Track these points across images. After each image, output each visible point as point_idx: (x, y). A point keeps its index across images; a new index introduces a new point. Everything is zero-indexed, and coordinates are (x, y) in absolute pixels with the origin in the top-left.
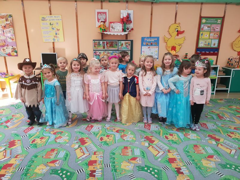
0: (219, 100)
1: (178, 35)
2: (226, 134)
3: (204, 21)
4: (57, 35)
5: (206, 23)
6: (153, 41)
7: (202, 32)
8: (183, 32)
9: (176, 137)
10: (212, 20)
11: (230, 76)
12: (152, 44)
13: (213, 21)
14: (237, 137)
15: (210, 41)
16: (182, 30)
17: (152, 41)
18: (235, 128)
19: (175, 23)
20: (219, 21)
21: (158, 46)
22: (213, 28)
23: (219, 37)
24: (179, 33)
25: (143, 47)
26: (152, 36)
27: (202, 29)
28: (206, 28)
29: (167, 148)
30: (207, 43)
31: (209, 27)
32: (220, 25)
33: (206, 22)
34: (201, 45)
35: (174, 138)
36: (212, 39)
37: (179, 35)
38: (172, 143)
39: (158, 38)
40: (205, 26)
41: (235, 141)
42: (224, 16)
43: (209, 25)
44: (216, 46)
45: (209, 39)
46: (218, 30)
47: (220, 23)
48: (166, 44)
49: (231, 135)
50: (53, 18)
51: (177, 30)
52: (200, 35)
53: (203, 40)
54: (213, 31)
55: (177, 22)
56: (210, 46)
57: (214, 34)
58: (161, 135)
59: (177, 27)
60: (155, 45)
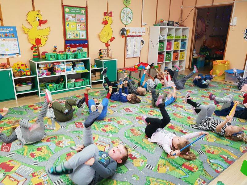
0: (95, 93)
1: (40, 25)
2: (101, 129)
3: (67, 10)
5: (69, 13)
6: (8, 31)
7: (68, 23)
8: (46, 21)
9: (46, 150)
11: (102, 68)
12: (6, 36)
13: (77, 11)
14: (111, 130)
15: (78, 32)
16: (44, 19)
17: (6, 31)
18: (109, 120)
19: (34, 10)
20: (83, 11)
21: (16, 39)
22: (78, 18)
23: (86, 28)
24: (41, 22)
26: (5, 25)
27: (67, 19)
28: (71, 18)
29: (32, 170)
30: (75, 35)
31: (74, 17)
32: (84, 16)
33: (69, 11)
34: (70, 36)
35: (43, 152)
36: (79, 30)
37: (42, 25)
38: (40, 160)
39: (14, 28)
40: (69, 16)
41: (109, 135)
42: (87, 6)
43: (74, 15)
44: (85, 37)
45: (76, 30)
46: (84, 20)
47: (84, 13)
48: (27, 35)
49: (106, 129)
51: (38, 18)
52: (66, 25)
53: (71, 31)
54: (79, 21)
55: (36, 9)
56: (78, 38)
57: (81, 25)
58: (25, 154)
59: (38, 16)
60: (12, 37)
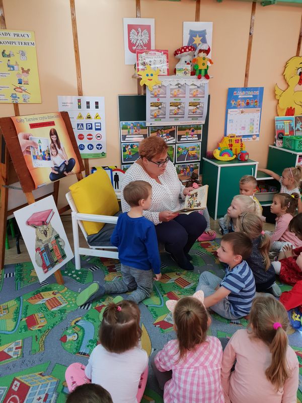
1: (300, 83)
4: (24, 86)
6: (251, 96)
12: (248, 104)
17: (249, 96)
21: (260, 109)
25: (229, 111)
26: (249, 86)
39: (262, 89)
48: (276, 102)
50: (11, 38)
51: (299, 71)
59: (301, 65)
60: (254, 107)
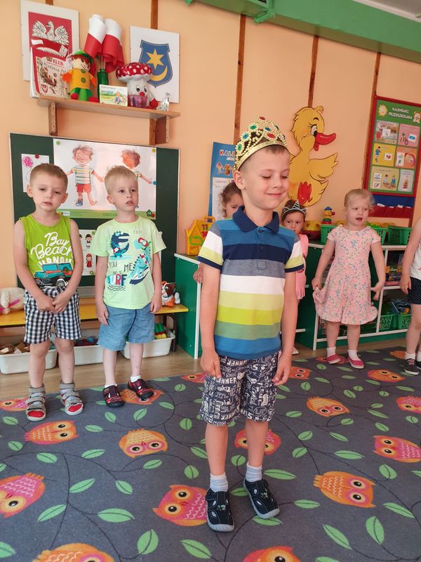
1: (316, 147)
3: (382, 110)
5: (387, 118)
10: (401, 110)
13: (404, 113)
19: (310, 105)
20: (418, 116)
22: (403, 135)
23: (415, 164)
25: (215, 180)
27: (379, 135)
31: (395, 132)
32: (418, 130)
33: (388, 113)
36: (400, 169)
37: (320, 146)
40: (384, 126)
43: (396, 125)
44: (409, 190)
45: (394, 167)
46: (414, 141)
47: (418, 121)
52: (374, 152)
53: (381, 168)
54: (404, 144)
55: (315, 103)
56: (395, 189)
57: (406, 154)
59: (316, 122)
